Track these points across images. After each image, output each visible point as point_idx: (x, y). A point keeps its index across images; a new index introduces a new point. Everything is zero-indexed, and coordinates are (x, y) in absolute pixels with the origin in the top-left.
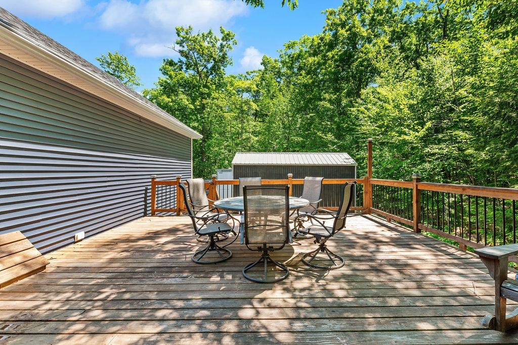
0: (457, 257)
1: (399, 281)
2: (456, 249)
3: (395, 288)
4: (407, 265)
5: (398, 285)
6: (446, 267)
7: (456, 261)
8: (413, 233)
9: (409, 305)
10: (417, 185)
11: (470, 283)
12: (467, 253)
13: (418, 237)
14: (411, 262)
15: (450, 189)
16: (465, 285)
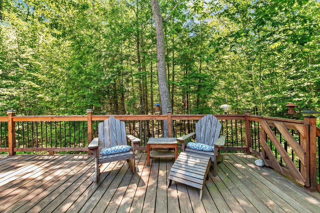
0: (52, 160)
1: (28, 194)
2: (48, 155)
3: (29, 201)
4: (24, 180)
5: (30, 197)
6: (51, 168)
7: (52, 163)
8: (10, 156)
9: (49, 202)
10: (12, 119)
11: (68, 170)
12: (55, 156)
13: (16, 158)
14: (24, 177)
15: (43, 119)
16: (66, 172)
